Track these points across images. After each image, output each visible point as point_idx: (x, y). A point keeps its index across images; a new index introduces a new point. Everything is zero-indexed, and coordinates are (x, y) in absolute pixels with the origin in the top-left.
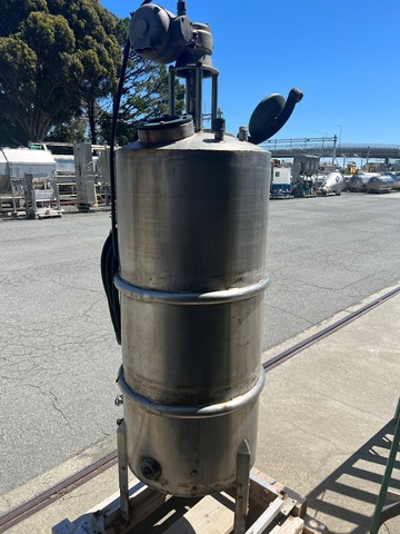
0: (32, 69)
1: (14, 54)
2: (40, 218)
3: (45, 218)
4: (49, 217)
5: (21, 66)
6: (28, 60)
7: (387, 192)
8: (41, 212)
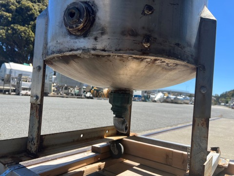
0: (31, 40)
1: (25, 34)
2: (22, 95)
3: (25, 95)
4: (27, 95)
5: (27, 38)
6: (30, 37)
7: (181, 103)
8: (23, 92)
